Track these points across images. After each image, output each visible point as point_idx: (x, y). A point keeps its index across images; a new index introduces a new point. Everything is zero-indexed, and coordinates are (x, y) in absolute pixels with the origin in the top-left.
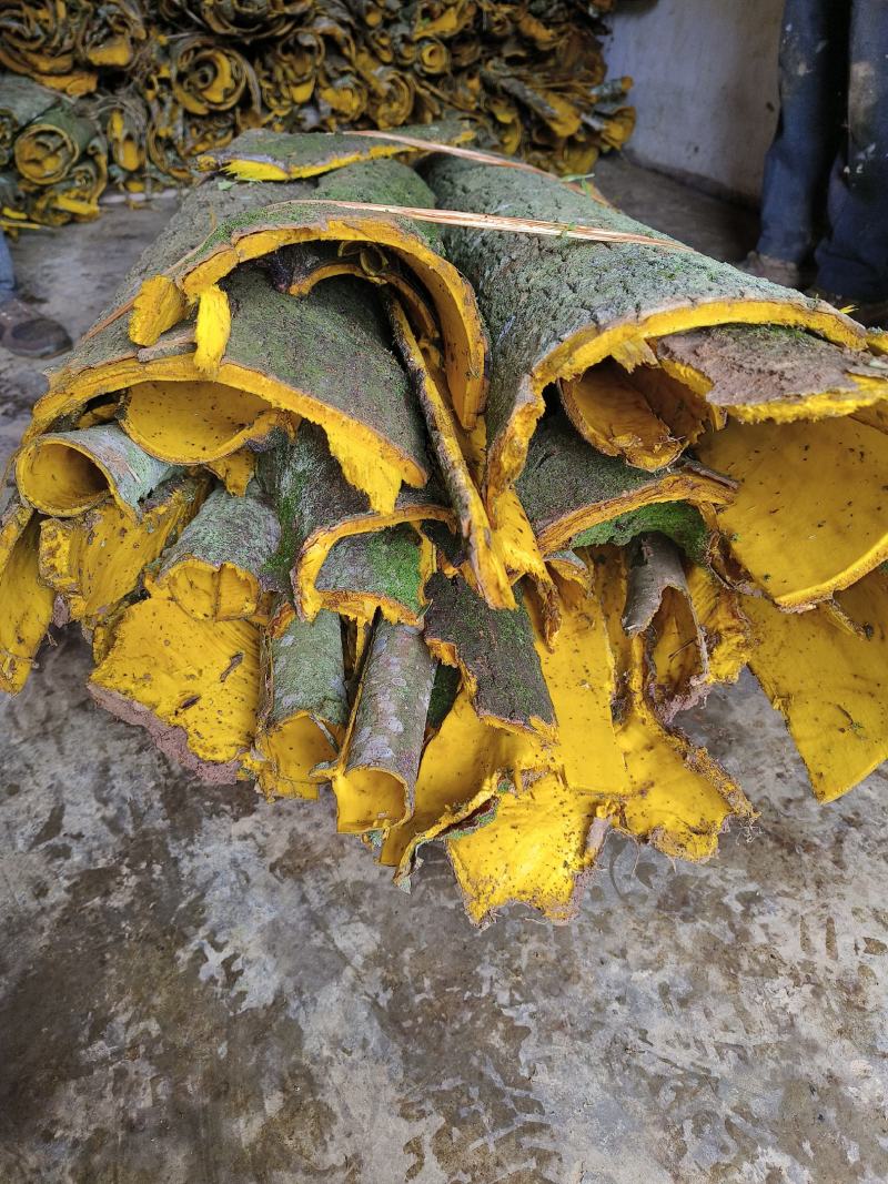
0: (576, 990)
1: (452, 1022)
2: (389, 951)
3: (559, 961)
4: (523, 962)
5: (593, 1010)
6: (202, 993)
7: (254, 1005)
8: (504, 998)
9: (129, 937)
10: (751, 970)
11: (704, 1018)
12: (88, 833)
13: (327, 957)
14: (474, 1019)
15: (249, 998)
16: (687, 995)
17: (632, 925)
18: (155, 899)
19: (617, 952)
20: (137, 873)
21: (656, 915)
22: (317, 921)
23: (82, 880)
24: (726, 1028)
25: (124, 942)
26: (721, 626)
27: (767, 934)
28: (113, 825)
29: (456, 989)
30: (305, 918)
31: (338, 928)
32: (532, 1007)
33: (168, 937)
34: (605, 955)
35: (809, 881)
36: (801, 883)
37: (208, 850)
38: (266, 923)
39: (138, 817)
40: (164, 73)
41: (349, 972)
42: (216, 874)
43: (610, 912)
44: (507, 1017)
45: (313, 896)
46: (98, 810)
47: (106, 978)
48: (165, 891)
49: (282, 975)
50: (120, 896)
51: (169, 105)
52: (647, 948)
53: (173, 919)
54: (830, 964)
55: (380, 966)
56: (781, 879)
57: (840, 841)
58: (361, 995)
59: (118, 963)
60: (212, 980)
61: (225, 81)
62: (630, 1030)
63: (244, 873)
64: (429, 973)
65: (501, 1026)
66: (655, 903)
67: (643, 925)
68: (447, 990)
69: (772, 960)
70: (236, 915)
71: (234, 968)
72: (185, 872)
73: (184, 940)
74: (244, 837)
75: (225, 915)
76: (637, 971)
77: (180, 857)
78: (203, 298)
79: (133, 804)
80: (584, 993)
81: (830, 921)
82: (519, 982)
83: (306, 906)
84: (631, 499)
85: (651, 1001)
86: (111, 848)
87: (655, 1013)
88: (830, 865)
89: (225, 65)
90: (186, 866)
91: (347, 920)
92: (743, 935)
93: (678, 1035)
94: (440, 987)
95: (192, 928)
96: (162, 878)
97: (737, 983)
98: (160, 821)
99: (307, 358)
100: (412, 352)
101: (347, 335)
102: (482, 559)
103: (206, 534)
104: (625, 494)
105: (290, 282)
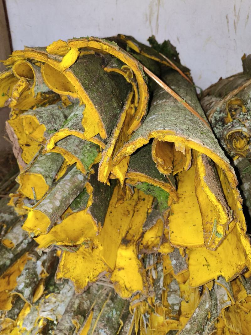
78: (72, 49)
84: (156, 182)
99: (95, 86)
100: (126, 105)
101: (112, 90)
102: (103, 165)
103: (44, 113)
104: (156, 179)
105: (105, 67)
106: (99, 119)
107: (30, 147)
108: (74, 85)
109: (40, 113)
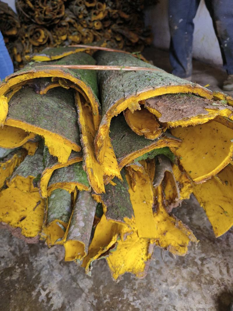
0: (153, 294)
1: (116, 309)
2: (96, 287)
3: (147, 285)
4: (136, 287)
5: (158, 300)
6: (40, 306)
7: (55, 308)
8: (131, 299)
9: (18, 289)
10: (205, 282)
11: (192, 300)
12: (6, 256)
13: (77, 290)
14: (122, 307)
15: (54, 306)
16: (186, 293)
17: (168, 271)
18: (26, 276)
19: (164, 280)
20: (20, 268)
21: (175, 267)
22: (74, 279)
23: (4, 271)
24: (199, 303)
25: (16, 291)
26: (183, 182)
27: (209, 270)
28: (13, 253)
29: (116, 297)
30: (70, 278)
31: (80, 280)
32: (140, 301)
33: (30, 288)
34: (161, 282)
35: (220, 252)
36: (218, 253)
37: (41, 259)
38: (59, 281)
39: (21, 250)
40: (27, 36)
41: (84, 295)
42: (44, 266)
43: (161, 268)
44: (132, 305)
45: (72, 271)
46: (9, 248)
47: (10, 304)
48: (29, 273)
49: (64, 297)
50: (15, 276)
51: (28, 44)
52: (174, 278)
53: (31, 282)
54: (229, 278)
55: (93, 292)
56: (212, 252)
57: (228, 238)
58: (88, 302)
59: (15, 298)
60: (43, 301)
61: (43, 36)
62: (170, 306)
63: (52, 265)
64: (108, 293)
65: (131, 308)
66: (175, 263)
67: (172, 271)
68: (114, 298)
69: (211, 279)
70: (50, 278)
71: (49, 297)
72: (35, 266)
73: (34, 288)
74: (52, 254)
75: (46, 279)
76: (171, 286)
77: (33, 261)
79: (19, 246)
80: (155, 295)
81: (227, 264)
82: (135, 294)
83: (70, 274)
84: (148, 148)
85: (176, 296)
86: (13, 261)
87: (177, 300)
88: (226, 246)
89: (42, 32)
90: (35, 264)
91: (83, 278)
92: (202, 271)
93: (185, 307)
94: (111, 297)
95: (37, 284)
96: (28, 269)
97: (201, 287)
98: (27, 251)
99: (40, 114)
100: (79, 108)
101: (58, 105)
102: (91, 178)
103: (24, 167)
104: (146, 147)
105: (40, 91)
106: (63, 139)
107: (27, 218)
108: (21, 128)
109: (21, 170)
